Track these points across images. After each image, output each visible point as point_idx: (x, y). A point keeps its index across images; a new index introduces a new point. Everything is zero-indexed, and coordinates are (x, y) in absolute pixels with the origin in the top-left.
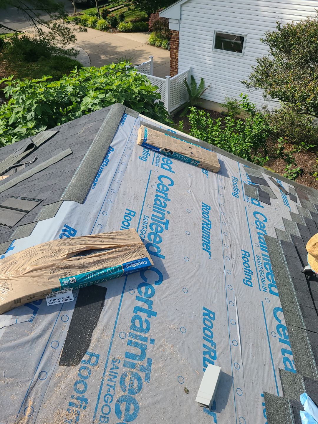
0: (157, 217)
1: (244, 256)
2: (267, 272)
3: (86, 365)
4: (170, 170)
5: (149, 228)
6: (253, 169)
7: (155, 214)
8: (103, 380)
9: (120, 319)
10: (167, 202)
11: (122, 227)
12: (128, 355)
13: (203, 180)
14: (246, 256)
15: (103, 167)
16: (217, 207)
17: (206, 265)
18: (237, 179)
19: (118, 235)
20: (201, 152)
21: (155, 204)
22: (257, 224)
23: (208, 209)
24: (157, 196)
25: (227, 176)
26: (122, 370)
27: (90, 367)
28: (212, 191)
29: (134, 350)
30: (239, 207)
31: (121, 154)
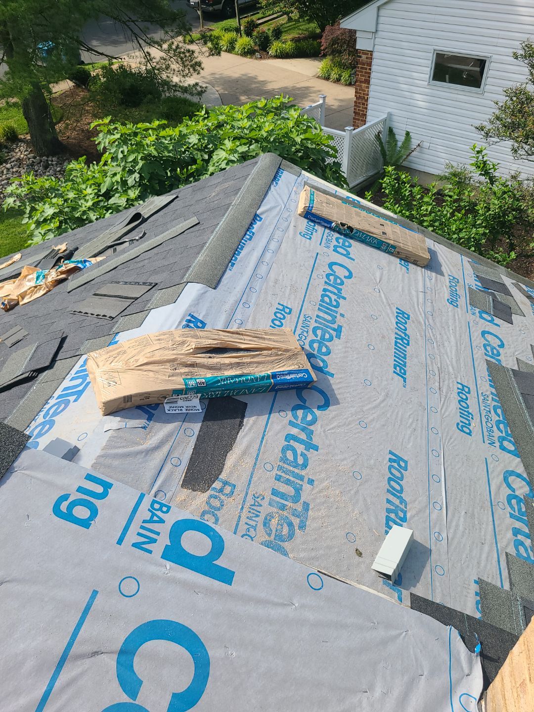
0: (325, 319)
1: (460, 391)
2: (498, 418)
3: (217, 494)
4: (347, 255)
5: (311, 332)
6: (485, 268)
7: (321, 314)
8: (240, 517)
9: (265, 446)
10: (341, 301)
11: (271, 326)
12: (275, 492)
13: (400, 276)
14: (464, 392)
15: (245, 242)
16: (420, 318)
17: (397, 396)
18: (458, 280)
19: (266, 334)
20: (400, 233)
21: (322, 301)
22: (486, 349)
23: (405, 318)
24: (325, 290)
25: (442, 274)
26: (265, 509)
27: (222, 497)
28: (414, 293)
29: (283, 488)
30: (457, 321)
31: (273, 227)
